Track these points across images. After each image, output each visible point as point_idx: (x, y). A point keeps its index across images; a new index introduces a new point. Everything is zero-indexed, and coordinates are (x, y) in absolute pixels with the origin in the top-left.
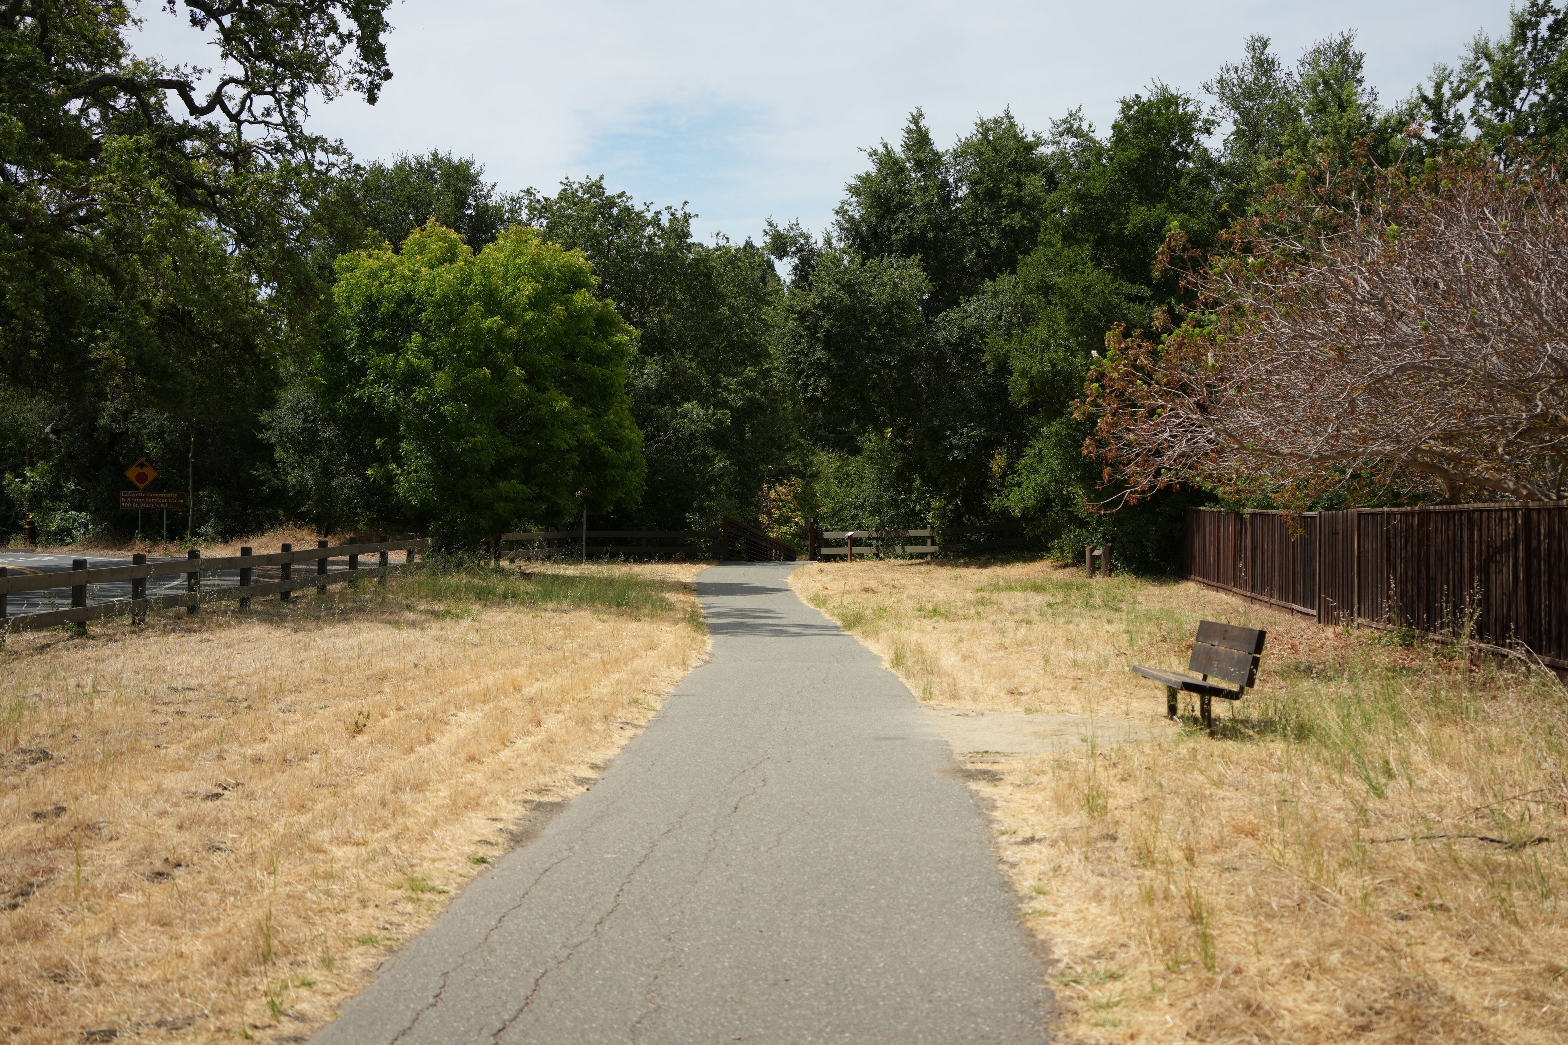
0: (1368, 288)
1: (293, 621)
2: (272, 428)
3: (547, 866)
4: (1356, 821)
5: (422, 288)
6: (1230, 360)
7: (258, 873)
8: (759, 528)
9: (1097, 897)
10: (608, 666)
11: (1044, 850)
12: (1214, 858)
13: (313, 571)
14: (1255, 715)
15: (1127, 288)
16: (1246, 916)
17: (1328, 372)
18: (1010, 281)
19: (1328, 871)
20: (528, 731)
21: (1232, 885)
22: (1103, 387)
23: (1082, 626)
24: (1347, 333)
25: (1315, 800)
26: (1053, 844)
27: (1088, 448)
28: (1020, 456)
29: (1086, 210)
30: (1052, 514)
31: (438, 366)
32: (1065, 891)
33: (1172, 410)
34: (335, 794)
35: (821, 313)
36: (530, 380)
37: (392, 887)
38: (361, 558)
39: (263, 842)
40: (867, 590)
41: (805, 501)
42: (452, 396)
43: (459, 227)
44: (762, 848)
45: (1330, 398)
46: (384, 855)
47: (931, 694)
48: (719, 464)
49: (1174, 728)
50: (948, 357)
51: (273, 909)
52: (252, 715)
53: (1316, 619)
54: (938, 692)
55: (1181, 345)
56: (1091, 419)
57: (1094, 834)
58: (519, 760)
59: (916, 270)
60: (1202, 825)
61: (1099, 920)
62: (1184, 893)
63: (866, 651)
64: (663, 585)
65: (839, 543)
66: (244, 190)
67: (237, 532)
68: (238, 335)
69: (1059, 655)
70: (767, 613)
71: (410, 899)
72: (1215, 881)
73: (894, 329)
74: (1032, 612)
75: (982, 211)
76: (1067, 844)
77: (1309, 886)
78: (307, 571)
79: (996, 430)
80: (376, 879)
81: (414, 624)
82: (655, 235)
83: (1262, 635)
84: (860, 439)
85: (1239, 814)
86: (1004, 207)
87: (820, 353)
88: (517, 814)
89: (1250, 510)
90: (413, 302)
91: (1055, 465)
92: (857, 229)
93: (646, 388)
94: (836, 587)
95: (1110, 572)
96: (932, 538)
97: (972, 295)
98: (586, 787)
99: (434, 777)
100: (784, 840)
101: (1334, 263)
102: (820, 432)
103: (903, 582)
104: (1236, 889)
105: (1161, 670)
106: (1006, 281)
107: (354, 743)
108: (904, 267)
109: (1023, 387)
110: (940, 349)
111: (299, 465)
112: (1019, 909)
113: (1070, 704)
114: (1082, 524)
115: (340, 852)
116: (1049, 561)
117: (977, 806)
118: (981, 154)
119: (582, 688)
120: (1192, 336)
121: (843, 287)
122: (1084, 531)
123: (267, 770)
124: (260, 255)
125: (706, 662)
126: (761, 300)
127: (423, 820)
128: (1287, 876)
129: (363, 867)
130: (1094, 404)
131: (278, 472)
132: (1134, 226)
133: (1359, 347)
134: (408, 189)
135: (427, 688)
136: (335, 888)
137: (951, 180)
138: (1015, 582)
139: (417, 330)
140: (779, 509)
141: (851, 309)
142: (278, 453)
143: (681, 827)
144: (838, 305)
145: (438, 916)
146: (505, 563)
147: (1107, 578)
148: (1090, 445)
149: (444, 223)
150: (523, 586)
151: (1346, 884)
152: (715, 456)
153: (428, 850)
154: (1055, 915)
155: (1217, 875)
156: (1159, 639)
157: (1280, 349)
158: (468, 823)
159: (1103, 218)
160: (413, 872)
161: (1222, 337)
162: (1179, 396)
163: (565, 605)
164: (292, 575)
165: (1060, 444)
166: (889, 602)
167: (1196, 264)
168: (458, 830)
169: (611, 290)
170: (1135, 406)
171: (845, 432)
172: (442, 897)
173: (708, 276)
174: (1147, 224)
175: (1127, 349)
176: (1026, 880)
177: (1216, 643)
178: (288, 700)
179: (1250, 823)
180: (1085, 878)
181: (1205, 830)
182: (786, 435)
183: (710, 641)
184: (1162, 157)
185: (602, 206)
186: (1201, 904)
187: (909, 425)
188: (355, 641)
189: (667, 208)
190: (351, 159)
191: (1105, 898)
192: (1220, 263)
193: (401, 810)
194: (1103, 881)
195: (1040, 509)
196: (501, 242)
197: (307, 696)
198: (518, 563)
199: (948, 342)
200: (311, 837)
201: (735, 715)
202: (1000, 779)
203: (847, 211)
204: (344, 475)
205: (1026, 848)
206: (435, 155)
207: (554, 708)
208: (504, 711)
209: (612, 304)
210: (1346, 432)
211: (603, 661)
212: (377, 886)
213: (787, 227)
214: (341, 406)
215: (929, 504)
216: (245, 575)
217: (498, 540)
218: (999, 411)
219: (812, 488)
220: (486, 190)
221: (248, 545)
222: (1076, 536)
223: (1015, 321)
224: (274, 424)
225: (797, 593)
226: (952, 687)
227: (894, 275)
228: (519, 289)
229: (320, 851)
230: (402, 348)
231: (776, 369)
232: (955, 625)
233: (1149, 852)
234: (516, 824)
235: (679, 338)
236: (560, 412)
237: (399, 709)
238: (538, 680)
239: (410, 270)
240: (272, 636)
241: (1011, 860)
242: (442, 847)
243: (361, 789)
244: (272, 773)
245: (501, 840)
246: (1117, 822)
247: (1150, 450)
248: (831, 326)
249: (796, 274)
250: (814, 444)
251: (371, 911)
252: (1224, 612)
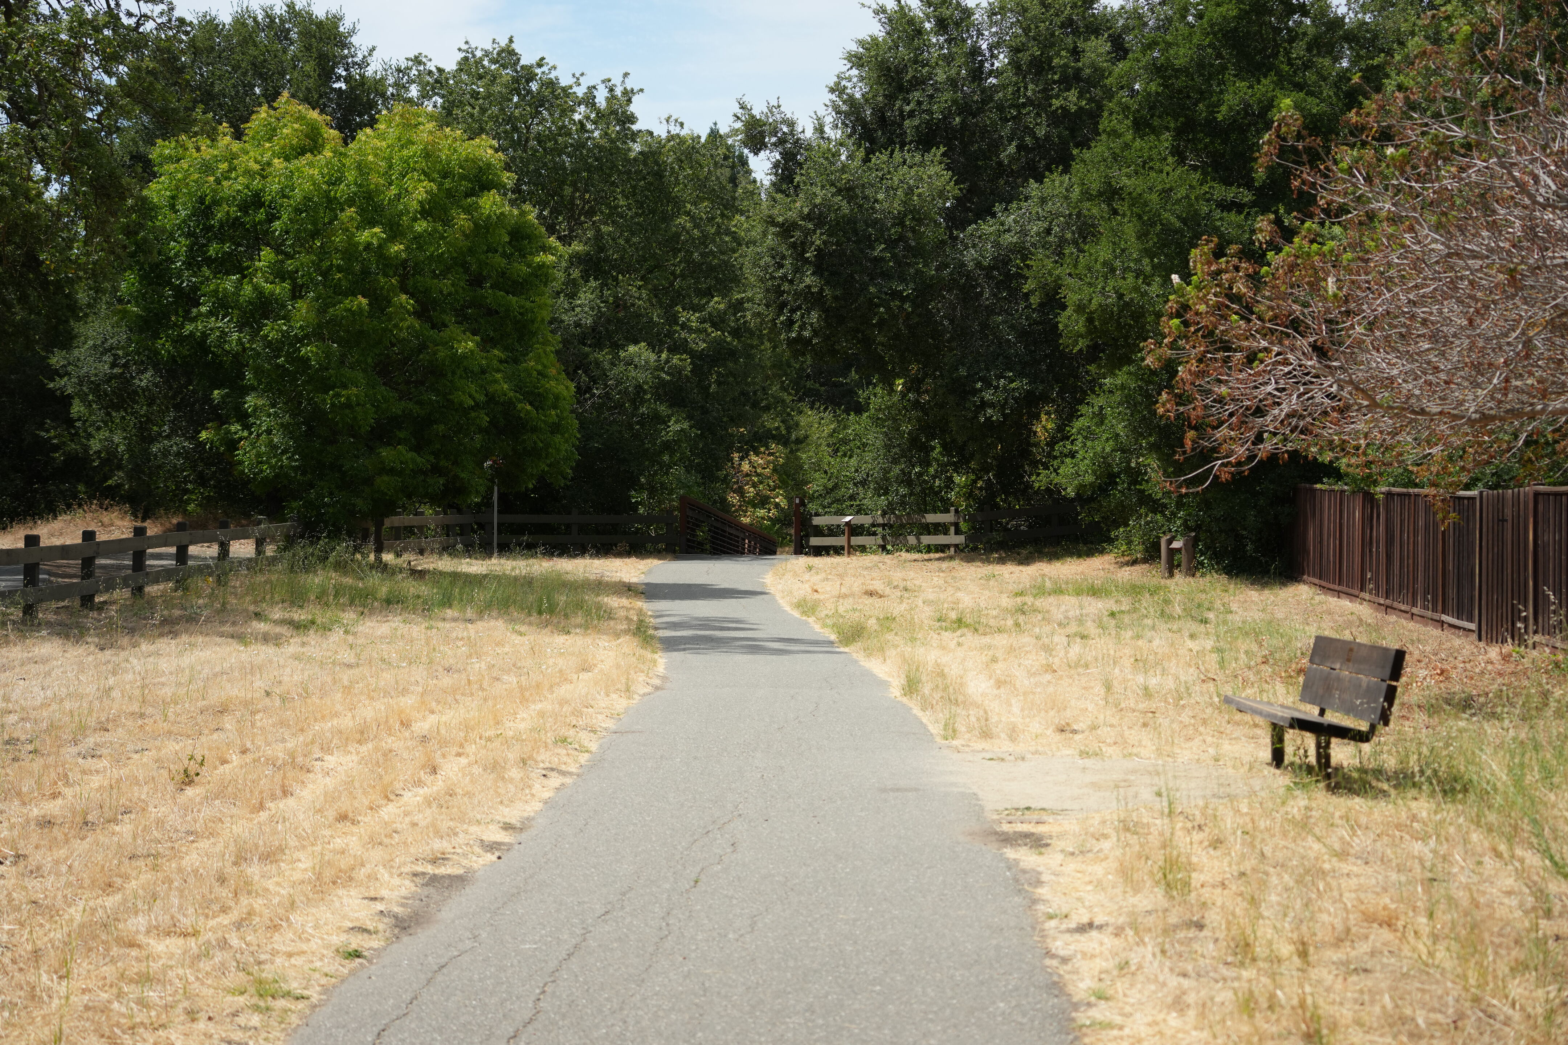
0: (1554, 187)
1: (97, 635)
2: (68, 374)
3: (443, 961)
4: (1534, 909)
5: (276, 187)
6: (1359, 287)
7: (45, 978)
8: (728, 511)
9: (1178, 1004)
10: (527, 694)
11: (1106, 940)
12: (1336, 956)
13: (125, 567)
14: (1391, 763)
15: (1220, 192)
16: (1382, 1035)
17: (1494, 302)
18: (1062, 183)
19: (1495, 977)
20: (420, 781)
21: (1361, 992)
22: (1186, 324)
23: (1156, 642)
24: (1521, 248)
25: (1475, 878)
26: (1118, 932)
27: (1165, 405)
28: (1073, 414)
29: (1166, 87)
30: (1116, 494)
31: (296, 293)
32: (1134, 996)
33: (1279, 354)
34: (155, 868)
35: (810, 226)
36: (422, 313)
37: (232, 992)
38: (193, 550)
39: (52, 934)
40: (871, 594)
41: (788, 476)
42: (316, 333)
43: (325, 106)
44: (731, 936)
45: (1497, 337)
46: (222, 949)
47: (954, 731)
48: (676, 426)
49: (1281, 779)
50: (978, 285)
51: (64, 1026)
52: (39, 762)
53: (1475, 636)
54: (963, 729)
55: (1292, 268)
56: (1170, 367)
57: (1173, 919)
58: (407, 819)
59: (938, 168)
60: (1320, 910)
61: (1180, 1035)
62: (1295, 1002)
63: (868, 675)
64: (601, 586)
65: (833, 531)
66: (20, 48)
67: (18, 515)
68: (18, 247)
69: (1125, 680)
70: (738, 624)
71: (256, 1008)
72: (1339, 986)
73: (908, 248)
74: (1089, 623)
75: (1026, 88)
76: (1137, 933)
77: (1469, 996)
78: (119, 568)
79: (1042, 382)
80: (209, 982)
81: (266, 638)
82: (588, 118)
83: (1399, 656)
84: (862, 394)
85: (1370, 896)
86: (1055, 82)
87: (809, 279)
88: (404, 892)
89: (1384, 489)
90: (262, 205)
91: (1120, 428)
92: (858, 113)
93: (578, 324)
94: (829, 589)
95: (1191, 572)
96: (956, 525)
97: (1010, 202)
98: (497, 854)
99: (293, 842)
100: (760, 925)
101: (1507, 153)
102: (809, 384)
103: (917, 582)
104: (1366, 997)
105: (1261, 702)
106: (1057, 183)
107: (182, 798)
108: (922, 164)
109: (1080, 326)
110: (968, 276)
111: (106, 424)
112: (1073, 1020)
113: (1140, 746)
114: (1156, 507)
115: (159, 946)
116: (1112, 555)
117: (1017, 881)
118: (1025, 10)
119: (492, 723)
120: (1308, 254)
121: (839, 191)
122: (1159, 516)
123: (60, 836)
124: (44, 139)
125: (657, 688)
126: (730, 207)
127: (276, 901)
128: (1437, 982)
129: (192, 965)
130: (1173, 346)
131: (77, 434)
132: (1231, 108)
133: (1539, 268)
134: (253, 51)
135: (283, 723)
136: (152, 995)
137: (984, 47)
138: (1067, 583)
139: (268, 245)
140: (754, 485)
141: (851, 221)
142: (77, 408)
143: (623, 907)
144: (833, 215)
145: (295, 1030)
146: (388, 557)
147: (1191, 579)
148: (1168, 401)
149: (306, 100)
150: (412, 587)
151: (1521, 996)
152: (669, 417)
153: (282, 941)
154: (1121, 1028)
155: (1340, 979)
156: (1259, 660)
157: (1428, 273)
158: (337, 904)
159: (1189, 97)
160: (263, 971)
161: (1349, 255)
162: (1288, 335)
163: (470, 613)
164: (98, 572)
165: (1128, 400)
166: (898, 609)
167: (1314, 158)
168: (323, 913)
169: (530, 193)
170: (1228, 349)
171: (842, 384)
172: (301, 1005)
173: (659, 175)
174: (1248, 105)
175: (1219, 272)
176: (1082, 980)
177: (1337, 666)
178: (91, 741)
179: (1385, 908)
180: (1161, 978)
181: (1324, 917)
182: (764, 389)
183: (662, 661)
184: (1271, 12)
185: (516, 80)
186: (1319, 1018)
187: (926, 375)
188: (187, 660)
189: (603, 82)
190: (172, 9)
191: (1188, 1006)
192: (1346, 156)
193: (246, 887)
194: (1186, 983)
195: (1100, 487)
196: (382, 126)
197: (117, 735)
198: (406, 557)
199: (979, 265)
200: (121, 926)
201: (695, 758)
202: (1047, 845)
203: (845, 88)
204: (168, 437)
205: (1082, 938)
206: (291, 7)
207: (456, 749)
208: (388, 754)
209: (532, 214)
210: (1518, 383)
211: (521, 687)
212: (212, 991)
213: (765, 110)
214: (164, 346)
215: (950, 480)
216: (31, 572)
217: (379, 525)
218: (1046, 356)
219: (798, 458)
220: (360, 56)
221: (35, 532)
222: (1147, 523)
223: (1069, 236)
224: (69, 368)
225: (778, 597)
226: (983, 723)
227: (909, 175)
228: (406, 190)
229: (132, 945)
230: (248, 268)
231: (749, 300)
232: (987, 640)
233: (1247, 945)
234: (403, 905)
235: (622, 258)
236: (464, 356)
237: (244, 752)
238: (432, 712)
239: (256, 162)
240: (67, 655)
241: (1062, 953)
242: (302, 937)
243: (192, 859)
244: (67, 841)
245: (381, 927)
246: (1204, 904)
247: (1248, 408)
248: (825, 243)
249: (776, 174)
250: (800, 400)
251: (202, 1025)
252: (1349, 624)
